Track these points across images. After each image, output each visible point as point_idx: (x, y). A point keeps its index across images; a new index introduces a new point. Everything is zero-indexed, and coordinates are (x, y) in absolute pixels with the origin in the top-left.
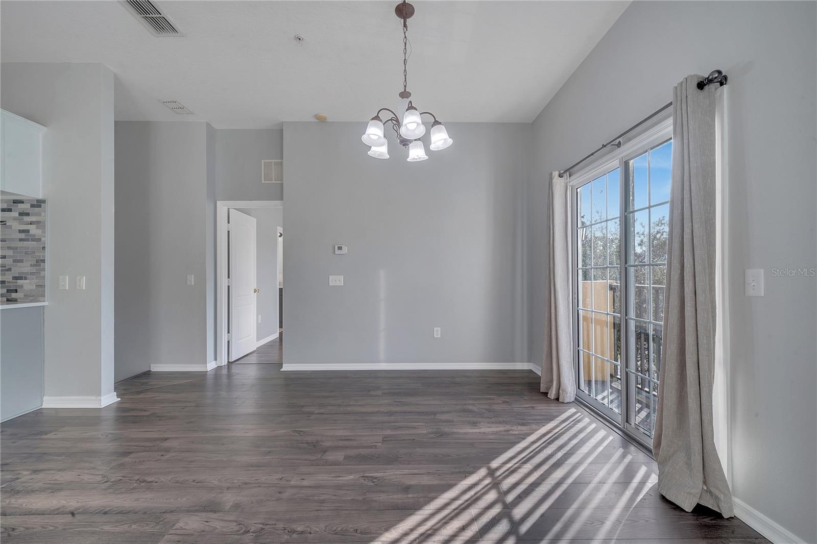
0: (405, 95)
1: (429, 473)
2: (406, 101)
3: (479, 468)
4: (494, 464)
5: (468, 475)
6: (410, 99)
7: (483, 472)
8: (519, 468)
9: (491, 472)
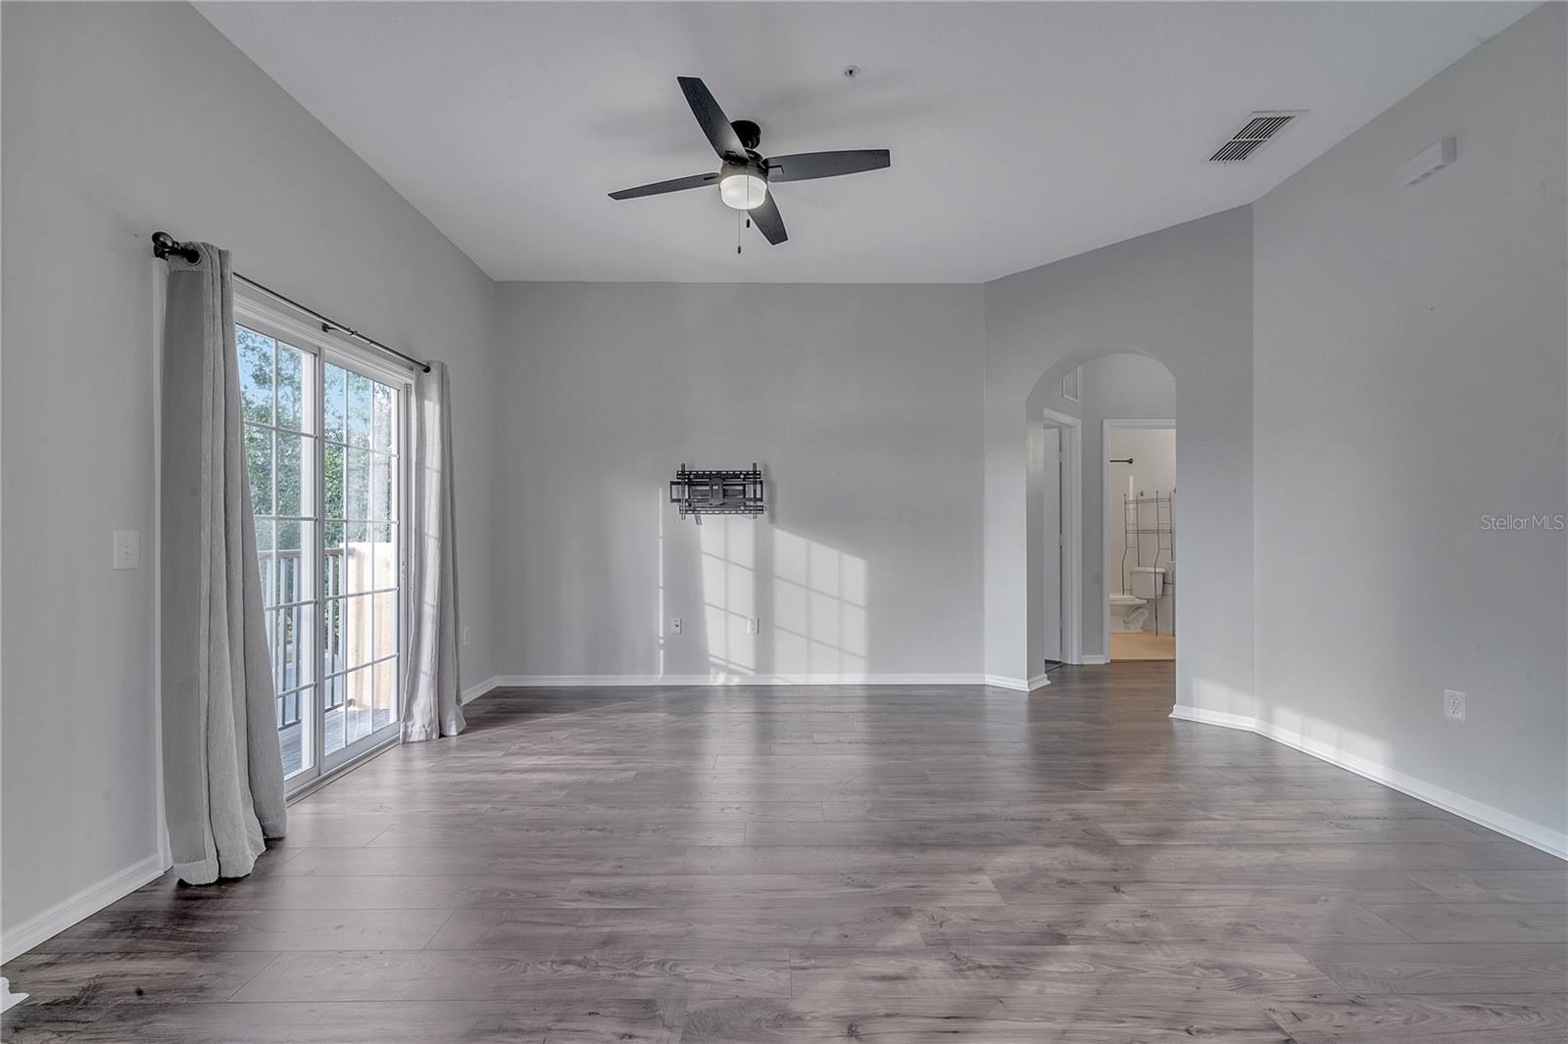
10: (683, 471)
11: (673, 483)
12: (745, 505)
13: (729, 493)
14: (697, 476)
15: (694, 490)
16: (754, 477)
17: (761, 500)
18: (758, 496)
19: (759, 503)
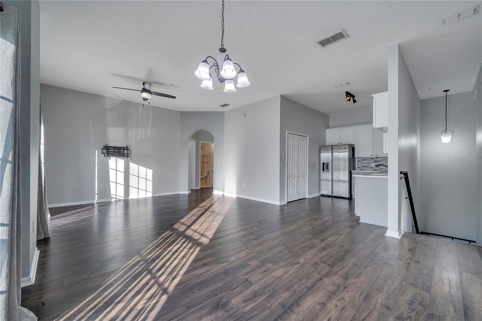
0: (223, 50)
1: (201, 275)
2: (224, 54)
3: (174, 290)
4: (165, 297)
5: (179, 283)
6: (226, 53)
7: (171, 289)
8: (146, 303)
9: (165, 291)
10: (106, 146)
11: (102, 149)
12: (124, 155)
13: (119, 152)
14: (110, 147)
15: (109, 151)
16: (127, 148)
17: (129, 154)
18: (128, 153)
19: (128, 155)
